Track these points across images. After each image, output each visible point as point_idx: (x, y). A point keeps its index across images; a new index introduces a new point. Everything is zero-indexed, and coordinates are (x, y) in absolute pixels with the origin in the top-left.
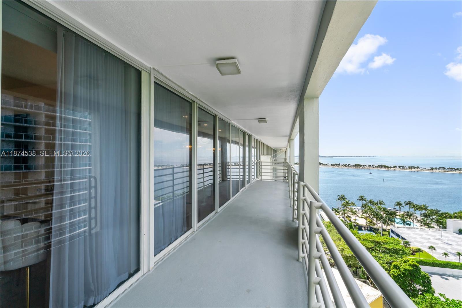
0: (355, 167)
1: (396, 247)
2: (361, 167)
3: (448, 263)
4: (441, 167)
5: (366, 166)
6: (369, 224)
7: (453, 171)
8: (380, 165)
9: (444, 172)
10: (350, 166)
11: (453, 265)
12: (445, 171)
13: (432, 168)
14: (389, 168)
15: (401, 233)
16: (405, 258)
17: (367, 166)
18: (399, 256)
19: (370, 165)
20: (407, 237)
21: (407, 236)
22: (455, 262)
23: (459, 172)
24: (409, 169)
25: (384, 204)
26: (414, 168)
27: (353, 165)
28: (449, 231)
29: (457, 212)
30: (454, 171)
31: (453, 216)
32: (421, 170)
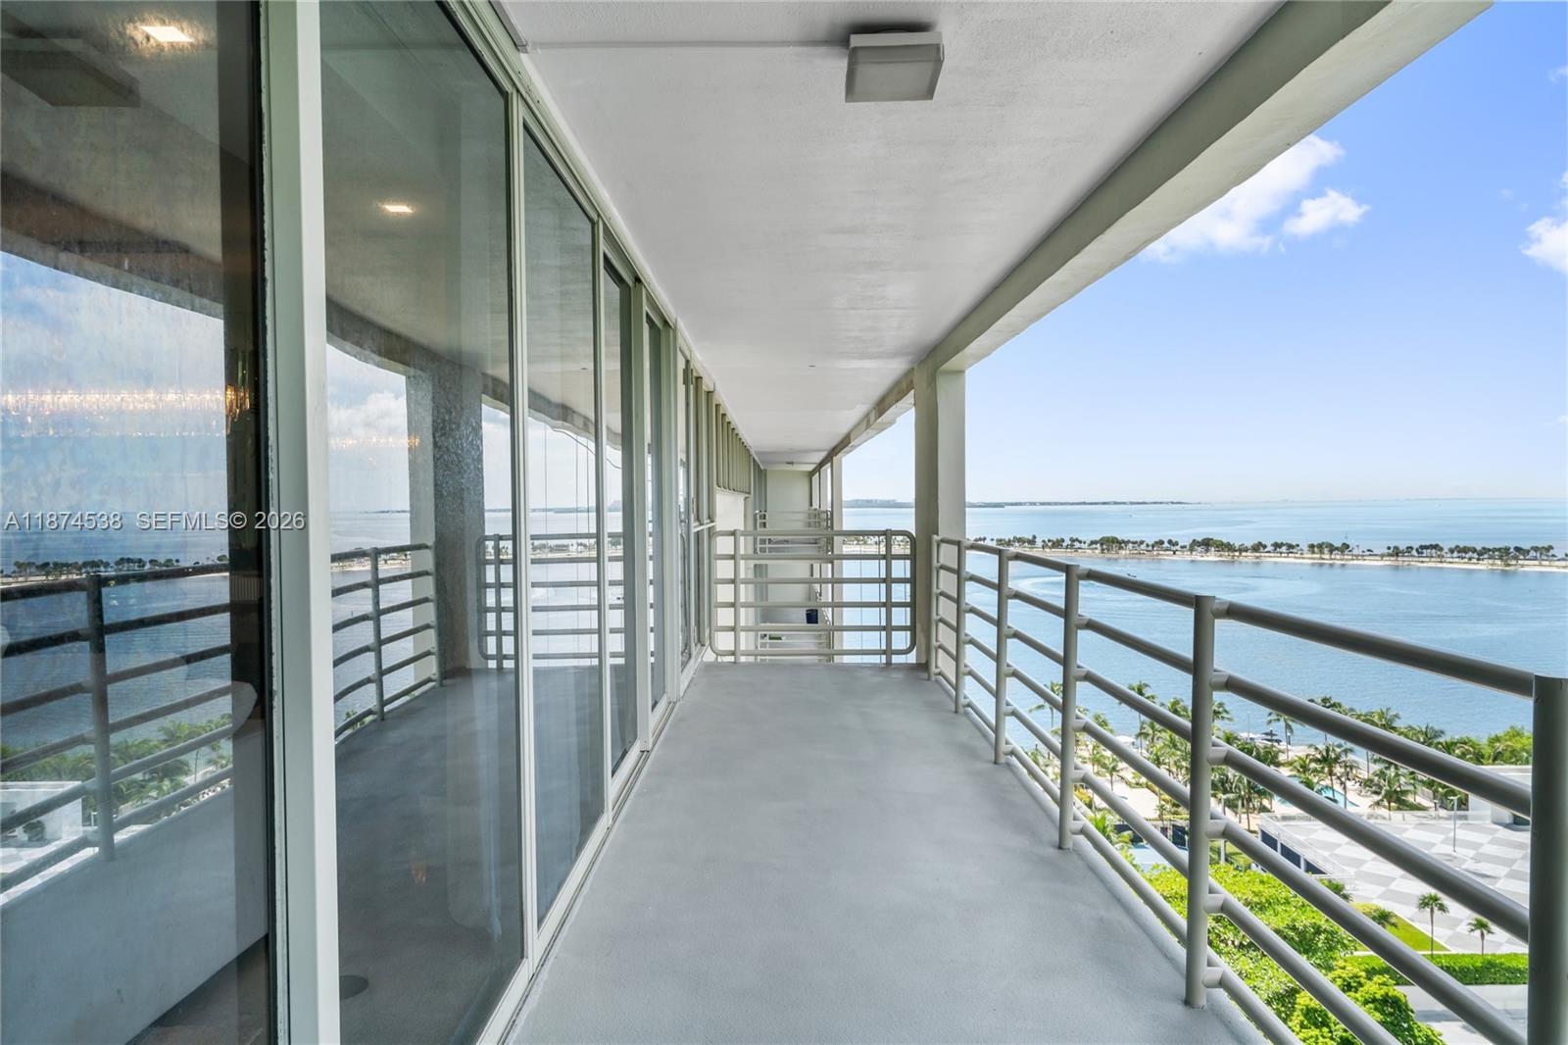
0: (1097, 552)
1: (1303, 918)
2: (1124, 552)
3: (1489, 962)
4: (1428, 544)
5: (1143, 547)
6: (1170, 812)
7: (1470, 559)
8: (1200, 540)
9: (1440, 565)
10: (1077, 545)
11: (1508, 970)
12: (1441, 562)
13: (1396, 548)
14: (1237, 554)
15: (1302, 845)
16: (1344, 968)
17: (1148, 545)
18: (1318, 962)
19: (1162, 542)
20: (1325, 859)
21: (1326, 854)
22: (1516, 955)
23: (1491, 561)
24: (1310, 556)
25: (1224, 715)
26: (1331, 552)
27: (1092, 543)
28: (1477, 818)
29: (1500, 733)
30: (1474, 561)
31: (1487, 751)
32: (1357, 559)
